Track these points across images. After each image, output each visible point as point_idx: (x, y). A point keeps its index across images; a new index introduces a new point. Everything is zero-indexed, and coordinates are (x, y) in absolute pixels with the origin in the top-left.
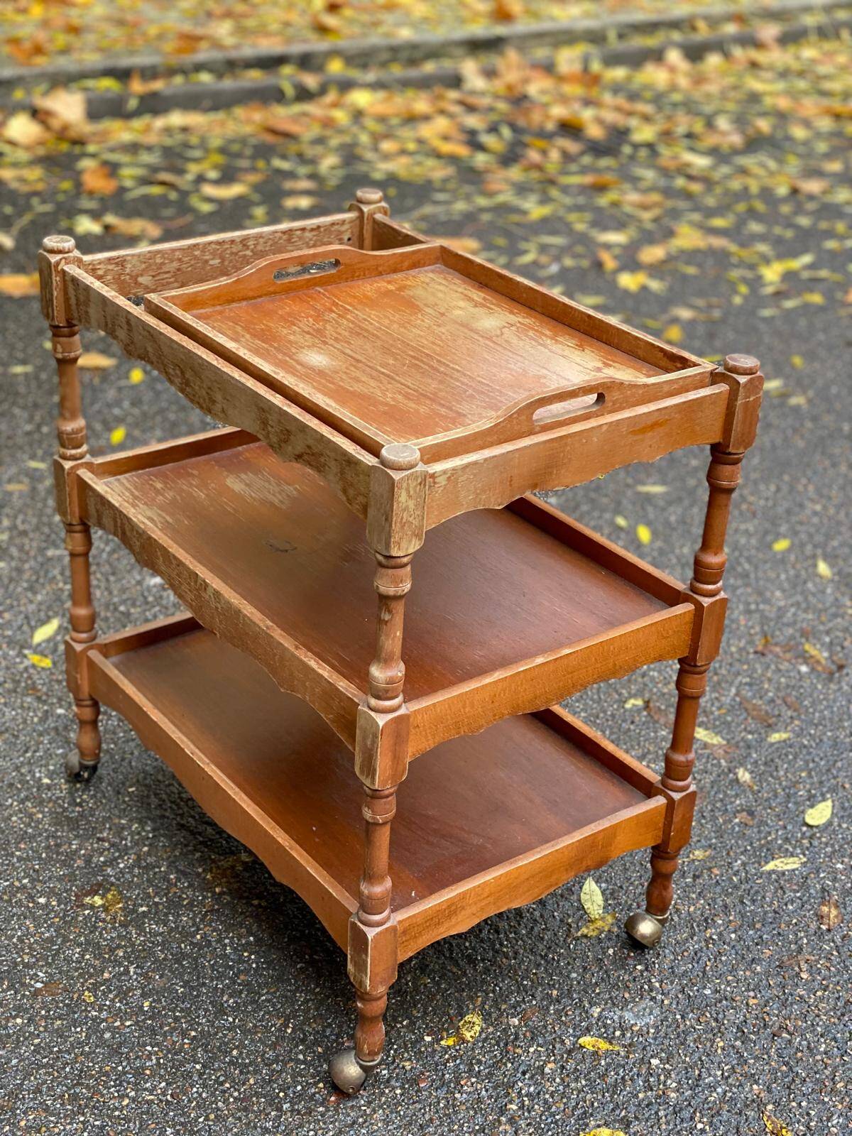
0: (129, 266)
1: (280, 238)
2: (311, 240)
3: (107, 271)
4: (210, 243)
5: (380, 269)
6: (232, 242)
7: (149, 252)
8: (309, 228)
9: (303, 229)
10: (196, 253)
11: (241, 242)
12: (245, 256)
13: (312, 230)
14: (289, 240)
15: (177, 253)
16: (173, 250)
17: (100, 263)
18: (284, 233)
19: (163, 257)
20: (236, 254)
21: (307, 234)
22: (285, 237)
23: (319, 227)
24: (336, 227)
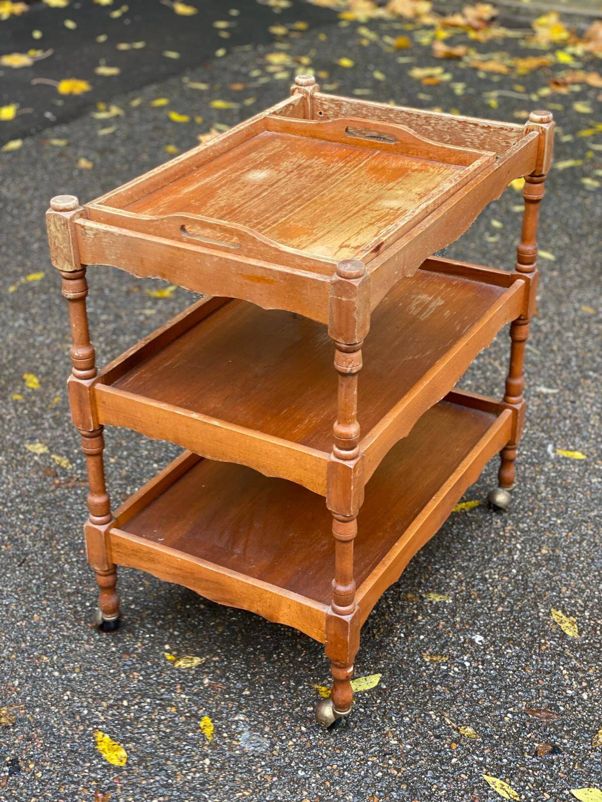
0: (344, 109)
1: (456, 125)
2: (482, 135)
3: (330, 108)
4: (402, 112)
5: (431, 155)
6: (418, 116)
7: (358, 104)
8: (481, 125)
9: (476, 125)
10: (391, 115)
11: (425, 118)
12: (427, 129)
13: (483, 127)
14: (463, 129)
15: (377, 111)
16: (375, 108)
17: (326, 101)
18: (460, 122)
19: (367, 110)
20: (421, 126)
21: (479, 129)
22: (460, 126)
23: (489, 127)
24: (504, 132)
